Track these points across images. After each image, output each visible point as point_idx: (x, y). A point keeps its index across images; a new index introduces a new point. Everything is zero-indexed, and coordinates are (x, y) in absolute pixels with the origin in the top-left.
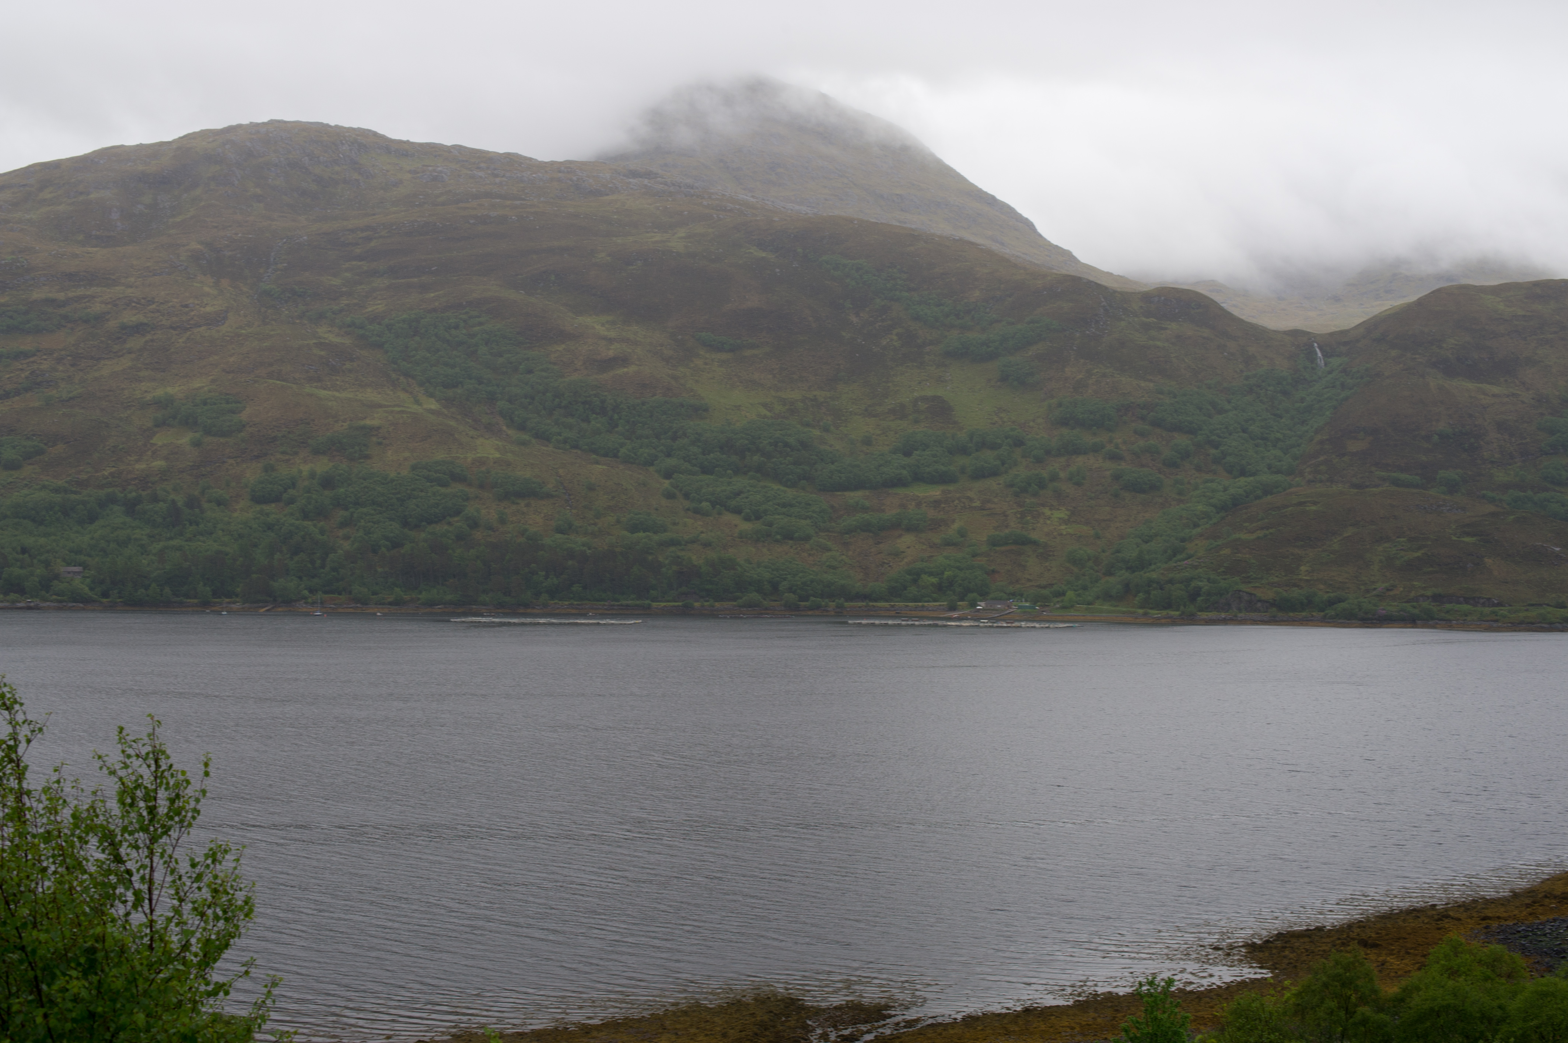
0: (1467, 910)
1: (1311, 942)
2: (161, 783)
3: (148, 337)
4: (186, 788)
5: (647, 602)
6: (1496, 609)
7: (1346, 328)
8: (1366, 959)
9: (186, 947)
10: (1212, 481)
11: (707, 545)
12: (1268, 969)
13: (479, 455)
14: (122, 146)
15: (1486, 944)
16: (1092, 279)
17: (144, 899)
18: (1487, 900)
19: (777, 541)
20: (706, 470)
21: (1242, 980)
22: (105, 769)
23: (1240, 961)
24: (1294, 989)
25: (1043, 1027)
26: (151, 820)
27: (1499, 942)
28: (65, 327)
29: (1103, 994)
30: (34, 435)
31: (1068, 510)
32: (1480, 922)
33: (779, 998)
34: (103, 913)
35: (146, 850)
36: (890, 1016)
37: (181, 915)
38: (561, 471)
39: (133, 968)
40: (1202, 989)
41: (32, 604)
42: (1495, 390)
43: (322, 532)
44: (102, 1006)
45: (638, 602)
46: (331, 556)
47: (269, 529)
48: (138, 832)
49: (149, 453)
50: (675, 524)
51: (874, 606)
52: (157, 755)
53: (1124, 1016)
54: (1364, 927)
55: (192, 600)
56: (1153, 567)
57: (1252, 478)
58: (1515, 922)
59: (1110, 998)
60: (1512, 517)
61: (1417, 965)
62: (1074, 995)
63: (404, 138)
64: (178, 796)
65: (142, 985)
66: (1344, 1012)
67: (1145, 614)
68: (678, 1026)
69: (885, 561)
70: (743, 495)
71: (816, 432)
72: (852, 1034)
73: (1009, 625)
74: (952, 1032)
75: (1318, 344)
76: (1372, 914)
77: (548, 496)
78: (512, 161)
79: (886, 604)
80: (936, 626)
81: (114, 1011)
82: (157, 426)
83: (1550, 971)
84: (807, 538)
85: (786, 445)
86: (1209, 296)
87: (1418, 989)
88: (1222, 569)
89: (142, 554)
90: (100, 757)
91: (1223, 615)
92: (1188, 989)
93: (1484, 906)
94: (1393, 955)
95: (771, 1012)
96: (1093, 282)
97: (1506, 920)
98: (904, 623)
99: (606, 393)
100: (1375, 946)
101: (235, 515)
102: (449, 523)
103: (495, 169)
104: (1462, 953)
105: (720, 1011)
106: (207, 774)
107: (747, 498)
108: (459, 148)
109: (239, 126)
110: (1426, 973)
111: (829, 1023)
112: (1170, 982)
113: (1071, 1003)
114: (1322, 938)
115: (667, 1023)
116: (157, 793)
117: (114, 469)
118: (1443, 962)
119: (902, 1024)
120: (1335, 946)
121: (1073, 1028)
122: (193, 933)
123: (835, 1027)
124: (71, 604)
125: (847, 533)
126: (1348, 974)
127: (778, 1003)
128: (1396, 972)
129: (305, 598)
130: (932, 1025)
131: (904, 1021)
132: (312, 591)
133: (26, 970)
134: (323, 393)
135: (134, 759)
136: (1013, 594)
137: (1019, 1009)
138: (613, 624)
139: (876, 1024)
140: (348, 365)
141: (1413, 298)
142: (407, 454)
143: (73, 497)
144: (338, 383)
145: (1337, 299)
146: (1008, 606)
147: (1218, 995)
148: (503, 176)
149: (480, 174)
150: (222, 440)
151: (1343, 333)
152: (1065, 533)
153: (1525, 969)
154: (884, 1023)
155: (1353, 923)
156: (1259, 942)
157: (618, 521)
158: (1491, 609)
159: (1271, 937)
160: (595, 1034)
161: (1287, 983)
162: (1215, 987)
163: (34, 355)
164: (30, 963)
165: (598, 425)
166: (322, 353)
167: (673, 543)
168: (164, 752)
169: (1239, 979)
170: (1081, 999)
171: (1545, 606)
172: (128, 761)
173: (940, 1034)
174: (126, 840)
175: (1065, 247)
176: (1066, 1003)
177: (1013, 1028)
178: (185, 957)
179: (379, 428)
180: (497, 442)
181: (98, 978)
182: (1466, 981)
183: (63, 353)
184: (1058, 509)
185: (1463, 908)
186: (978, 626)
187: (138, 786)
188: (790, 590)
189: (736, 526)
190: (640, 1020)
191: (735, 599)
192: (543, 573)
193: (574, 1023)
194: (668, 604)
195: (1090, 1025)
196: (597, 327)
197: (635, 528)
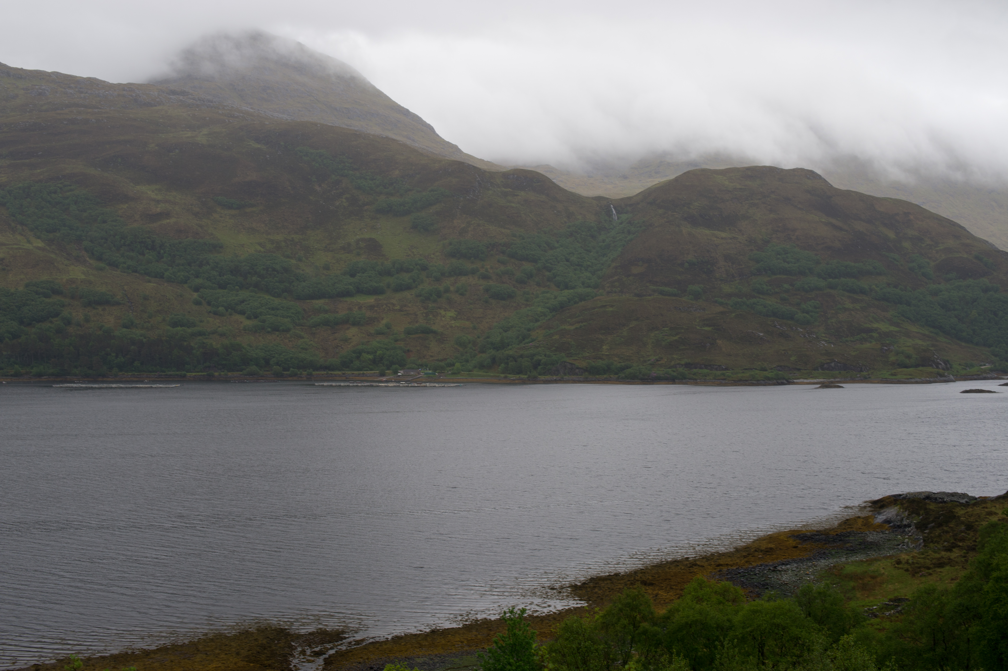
0: (708, 560)
1: (612, 583)
5: (183, 372)
6: (724, 372)
7: (631, 196)
8: (646, 593)
10: (548, 292)
11: (222, 335)
12: (585, 601)
13: (70, 277)
15: (719, 581)
16: (470, 163)
18: (720, 554)
19: (268, 332)
20: (222, 286)
21: (569, 608)
24: (601, 613)
25: (443, 642)
27: (727, 579)
29: (481, 620)
31: (455, 311)
32: (716, 568)
33: (273, 628)
36: (345, 638)
38: (126, 287)
40: (544, 615)
42: (723, 235)
45: (177, 373)
50: (201, 321)
51: (332, 374)
53: (495, 633)
54: (644, 573)
56: (510, 347)
57: (572, 291)
58: (737, 567)
59: (486, 622)
60: (734, 314)
61: (677, 596)
63: (19, 67)
66: (632, 627)
67: (505, 377)
68: (207, 649)
69: (339, 344)
70: (246, 303)
71: (293, 261)
72: (321, 650)
73: (419, 385)
74: (385, 647)
75: (613, 205)
76: (649, 564)
77: (117, 304)
78: (92, 83)
79: (340, 373)
80: (372, 386)
83: (758, 597)
84: (288, 330)
85: (274, 270)
86: (544, 174)
87: (678, 611)
88: (554, 348)
91: (555, 377)
92: (535, 615)
93: (718, 558)
94: (662, 589)
95: (268, 638)
97: (732, 566)
98: (351, 384)
99: (155, 236)
100: (651, 584)
102: (51, 322)
103: (81, 88)
104: (705, 587)
105: (235, 638)
107: (249, 304)
108: (57, 74)
110: (683, 600)
111: (306, 644)
112: (523, 611)
113: (461, 626)
114: (618, 580)
115: (200, 647)
118: (693, 593)
119: (353, 643)
120: (626, 585)
121: (462, 642)
123: (310, 646)
125: (314, 327)
126: (634, 603)
127: (272, 632)
128: (664, 601)
130: (372, 643)
131: (354, 641)
136: (421, 366)
137: (428, 631)
139: (336, 643)
141: (672, 177)
142: (22, 276)
145: (625, 177)
146: (418, 373)
147: (555, 619)
148: (86, 93)
149: (71, 91)
151: (629, 198)
152: (454, 326)
153: (743, 596)
154: (342, 642)
155: (638, 571)
156: (579, 584)
157: (164, 320)
158: (721, 372)
159: (587, 581)
160: (152, 656)
161: (597, 609)
162: (552, 613)
165: (150, 257)
167: (201, 334)
169: (567, 608)
170: (467, 623)
171: (754, 370)
173: (378, 649)
175: (454, 143)
176: (458, 626)
177: (424, 643)
179: (3, 259)
180: (83, 268)
182: (707, 604)
184: (450, 311)
185: (705, 559)
186: (399, 386)
188: (277, 364)
189: (241, 322)
190: (182, 646)
191: (241, 370)
192: (114, 354)
193: (139, 649)
194: (198, 374)
195: (474, 640)
196: (149, 193)
197: (175, 324)
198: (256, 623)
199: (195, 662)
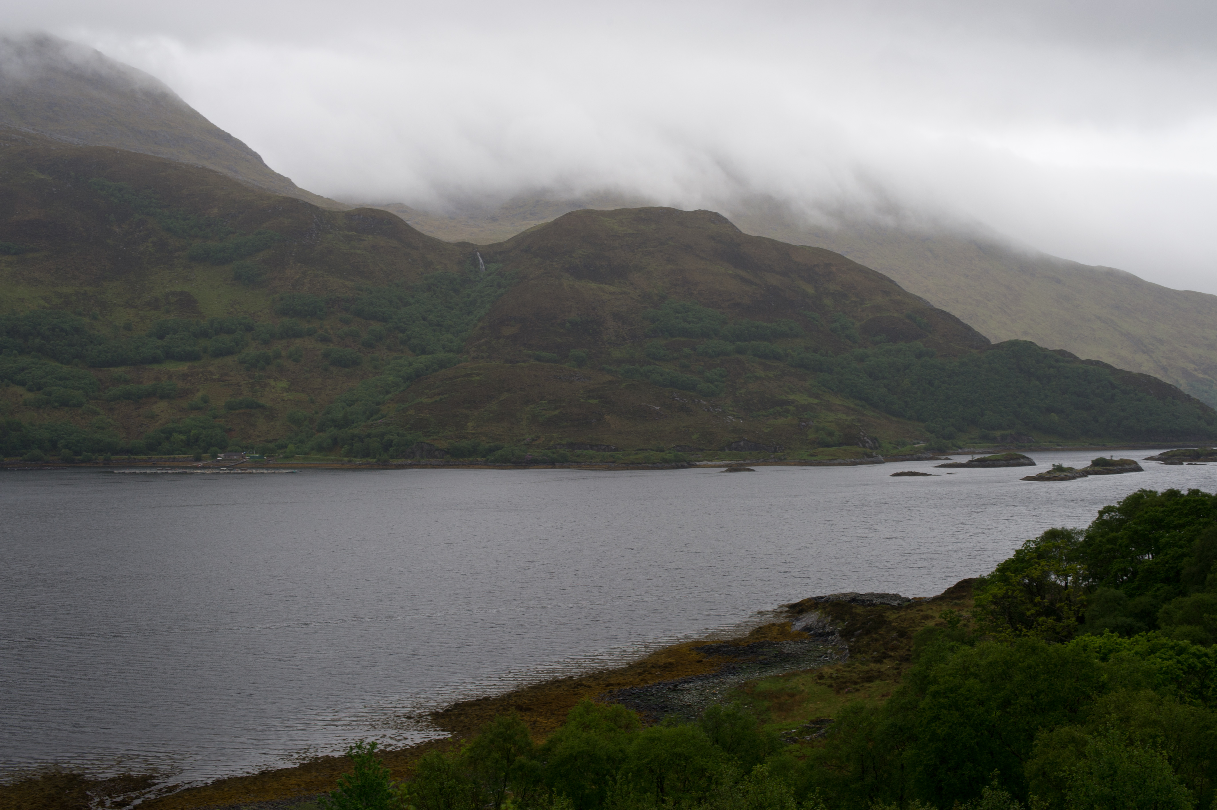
0: (596, 679)
1: (481, 709)
6: (614, 453)
7: (501, 241)
8: (522, 720)
10: (401, 358)
12: (449, 731)
15: (610, 704)
16: (306, 201)
18: (610, 671)
19: (55, 407)
21: (429, 741)
23: (427, 726)
24: (468, 746)
25: (276, 786)
27: (619, 702)
29: (321, 757)
31: (288, 381)
32: (606, 688)
33: (63, 775)
36: (155, 784)
40: (399, 749)
42: (612, 289)
51: (135, 459)
53: (339, 774)
54: (520, 696)
56: (355, 425)
57: (430, 356)
58: (631, 686)
59: (328, 760)
60: (625, 384)
61: (560, 723)
62: (300, 759)
66: (506, 761)
67: (350, 461)
69: (144, 422)
70: (27, 371)
71: (87, 320)
72: (123, 800)
73: (243, 472)
74: (204, 794)
75: (480, 253)
76: (526, 686)
79: (145, 457)
80: (185, 473)
83: (656, 722)
84: (80, 405)
85: (62, 330)
86: (397, 215)
87: (561, 740)
88: (408, 426)
91: (409, 461)
92: (388, 749)
93: (608, 676)
94: (542, 716)
95: (57, 786)
96: (307, 203)
97: (624, 686)
98: (159, 471)
100: (528, 709)
104: (592, 712)
105: (15, 788)
107: (30, 373)
110: (566, 728)
111: (104, 792)
112: (374, 745)
113: (297, 766)
114: (488, 705)
118: (578, 719)
119: (164, 790)
120: (498, 711)
121: (299, 785)
123: (110, 795)
125: (112, 401)
126: (508, 732)
127: (62, 779)
128: (545, 729)
130: (188, 789)
131: (165, 787)
136: (247, 448)
137: (256, 773)
139: (143, 791)
141: (551, 219)
145: (494, 219)
146: (242, 457)
147: (412, 754)
151: (499, 245)
152: (286, 399)
153: (639, 721)
154: (150, 789)
155: (512, 693)
156: (441, 711)
158: (610, 453)
159: (451, 707)
161: (463, 741)
162: (408, 747)
169: (426, 740)
170: (305, 762)
171: (649, 450)
173: (195, 796)
175: (286, 175)
176: (293, 766)
177: (252, 787)
182: (595, 732)
184: (281, 381)
185: (593, 678)
186: (219, 473)
188: (66, 446)
189: (21, 395)
191: (21, 455)
195: (313, 782)
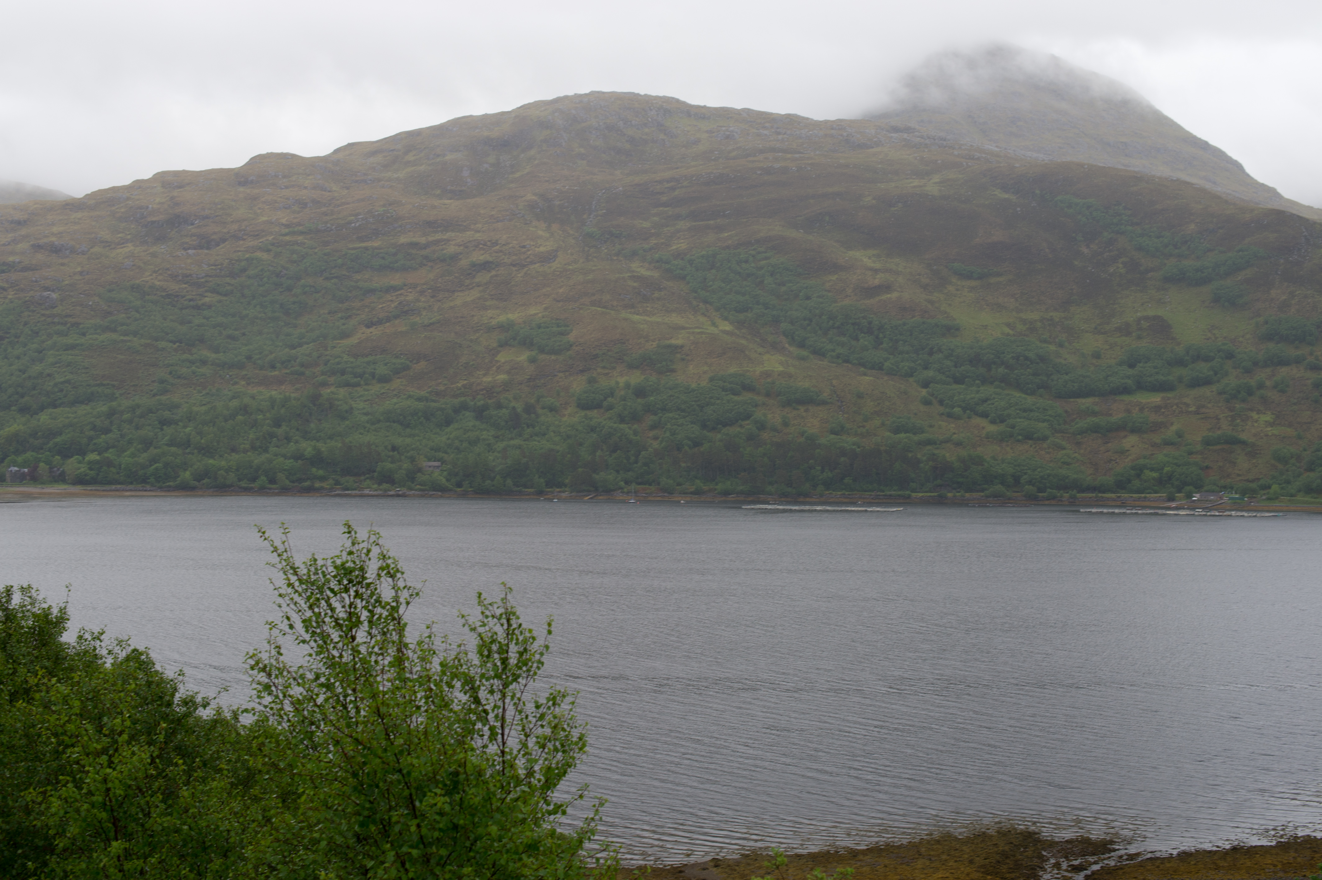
2: (512, 639)
3: (493, 273)
4: (532, 643)
5: (908, 492)
9: (530, 773)
11: (959, 444)
13: (765, 369)
14: (471, 116)
16: (1294, 212)
17: (497, 734)
19: (1018, 441)
20: (958, 381)
22: (467, 626)
25: (1249, 864)
26: (504, 669)
28: (425, 265)
29: (1302, 837)
30: (401, 354)
31: (1273, 414)
33: (1018, 831)
34: (464, 743)
35: (499, 693)
36: (1115, 850)
37: (527, 748)
38: (834, 382)
39: (488, 789)
41: (400, 493)
43: (635, 433)
44: (464, 819)
45: (899, 493)
46: (643, 453)
47: (592, 430)
48: (494, 679)
49: (494, 368)
50: (931, 426)
51: (1102, 497)
52: (509, 616)
55: (529, 490)
59: (1309, 840)
63: (702, 104)
64: (525, 650)
65: (496, 804)
68: (932, 853)
69: (1112, 458)
70: (989, 402)
71: (1052, 348)
72: (1081, 864)
73: (1221, 514)
74: (1168, 865)
77: (824, 403)
78: (792, 121)
79: (1113, 495)
80: (1157, 514)
81: (474, 824)
82: (501, 346)
84: (1045, 438)
85: (1027, 358)
89: (489, 452)
90: (463, 616)
95: (1011, 843)
96: (1295, 215)
98: (1128, 511)
99: (872, 316)
101: (565, 419)
102: (741, 426)
103: (778, 128)
105: (968, 841)
106: (550, 632)
107: (993, 404)
108: (748, 111)
109: (566, 97)
111: (1061, 854)
113: (1274, 843)
115: (923, 850)
116: (508, 647)
117: (465, 382)
119: (1125, 857)
121: (1275, 866)
122: (536, 761)
123: (1066, 858)
124: (431, 493)
125: (1079, 434)
127: (1017, 836)
129: (622, 488)
130: (1151, 859)
131: (1126, 854)
132: (627, 483)
133: (403, 789)
134: (636, 318)
135: (490, 619)
136: (1225, 487)
137: (1227, 847)
138: (878, 511)
139: (1102, 856)
140: (656, 295)
142: (706, 368)
143: (433, 404)
144: (648, 309)
146: (1220, 498)
148: (785, 134)
149: (766, 132)
150: (553, 357)
152: (1270, 434)
154: (1109, 855)
157: (883, 424)
160: (861, 857)
163: (402, 289)
164: (406, 783)
165: (866, 343)
166: (635, 284)
167: (930, 442)
168: (514, 614)
170: (1282, 840)
172: (486, 621)
173: (1158, 867)
174: (484, 685)
175: (1270, 185)
176: (1269, 844)
177: (1222, 863)
178: (530, 782)
179: (682, 347)
180: (781, 358)
181: (460, 796)
183: (425, 287)
184: (1265, 413)
186: (1194, 514)
187: (493, 641)
188: (1030, 482)
189: (983, 428)
190: (899, 847)
191: (982, 491)
192: (819, 468)
193: (844, 848)
194: (926, 494)
195: (1291, 863)
196: (865, 260)
197: (897, 430)
198: (996, 823)
199: (916, 869)
